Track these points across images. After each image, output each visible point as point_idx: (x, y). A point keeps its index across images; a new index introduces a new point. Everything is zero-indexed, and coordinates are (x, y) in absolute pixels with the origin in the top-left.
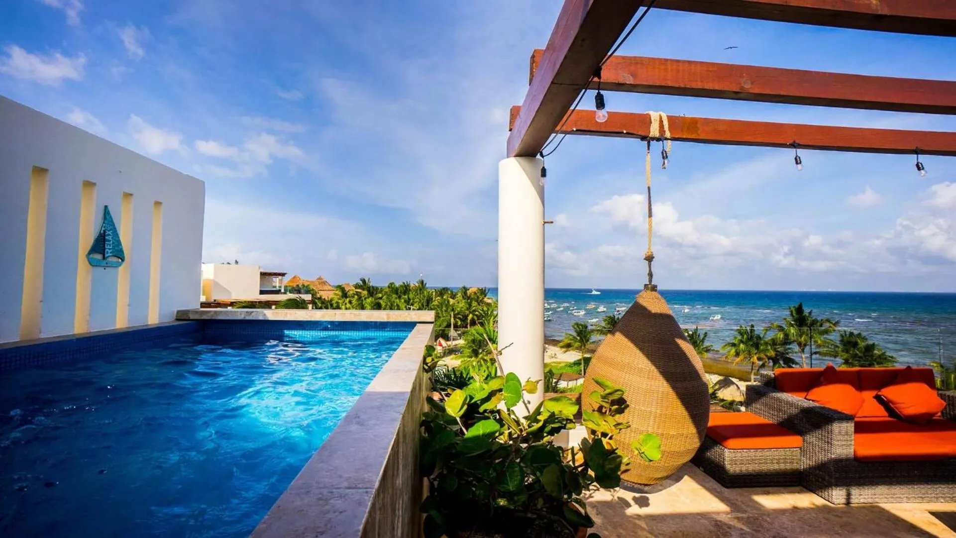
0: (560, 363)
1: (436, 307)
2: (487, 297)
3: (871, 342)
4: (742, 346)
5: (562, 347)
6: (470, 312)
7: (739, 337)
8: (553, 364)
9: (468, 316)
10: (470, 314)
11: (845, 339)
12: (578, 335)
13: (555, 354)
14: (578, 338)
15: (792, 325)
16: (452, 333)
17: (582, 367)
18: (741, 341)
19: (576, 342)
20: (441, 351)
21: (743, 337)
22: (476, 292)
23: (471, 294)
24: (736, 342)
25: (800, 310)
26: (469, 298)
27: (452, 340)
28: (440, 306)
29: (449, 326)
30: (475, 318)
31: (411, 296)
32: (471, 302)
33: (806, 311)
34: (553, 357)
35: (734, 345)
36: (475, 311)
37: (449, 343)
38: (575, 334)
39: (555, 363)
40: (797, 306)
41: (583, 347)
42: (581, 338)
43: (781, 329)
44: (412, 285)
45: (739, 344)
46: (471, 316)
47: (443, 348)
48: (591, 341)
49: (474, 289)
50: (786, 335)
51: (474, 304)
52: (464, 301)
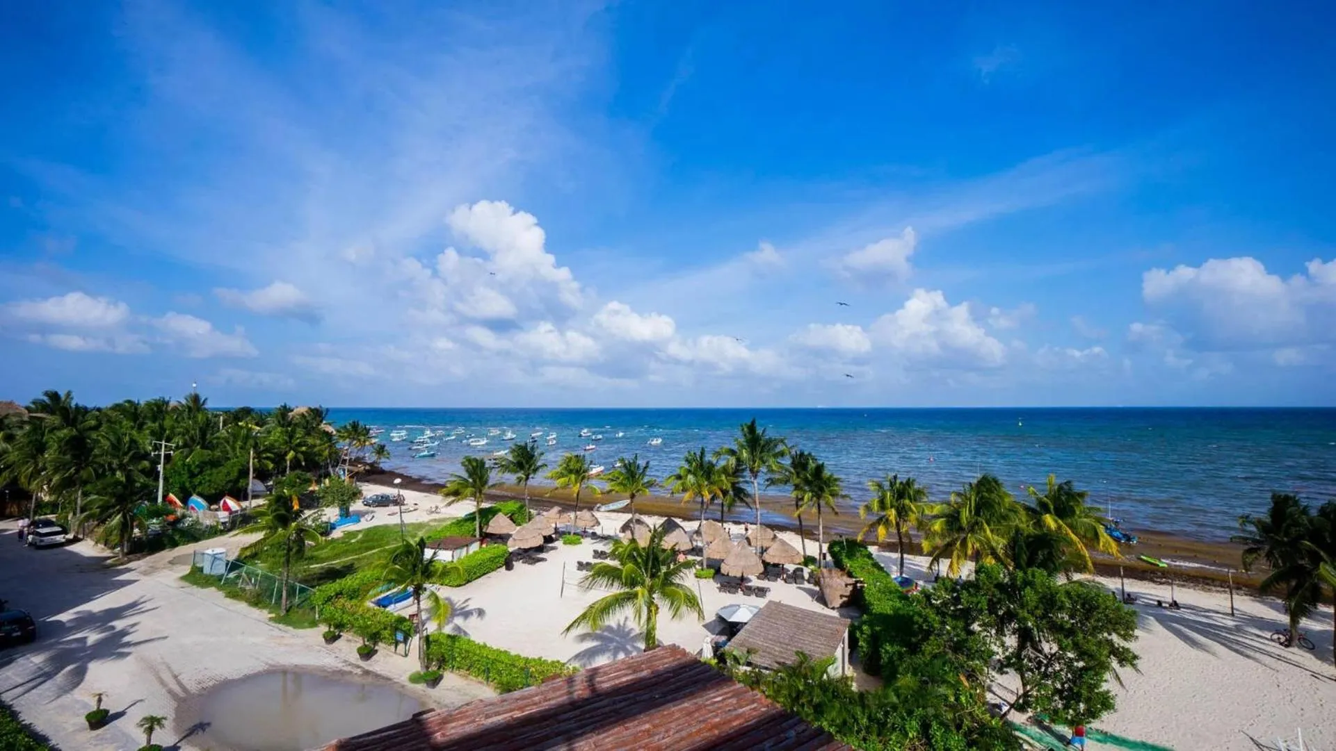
0: (444, 520)
1: (223, 441)
2: (324, 422)
3: (821, 462)
4: (690, 477)
5: (447, 495)
6: (291, 449)
7: (687, 466)
8: (432, 524)
9: (286, 454)
10: (290, 451)
11: (796, 461)
12: (470, 476)
13: (437, 507)
14: (471, 480)
15: (742, 446)
16: (253, 484)
17: (477, 523)
18: (689, 471)
19: (467, 487)
20: (227, 520)
21: (691, 465)
22: (306, 414)
23: (293, 417)
24: (682, 473)
25: (752, 429)
26: (290, 424)
27: (250, 497)
28: (231, 440)
29: (244, 473)
30: (301, 457)
31: (168, 423)
32: (294, 432)
33: (759, 431)
34: (432, 512)
35: (679, 477)
36: (300, 445)
37: (245, 504)
38: (465, 475)
39: (435, 520)
40: (749, 424)
41: (478, 494)
42: (475, 481)
43: (732, 452)
44: (173, 403)
45: (687, 475)
46: (291, 454)
47: (230, 514)
48: (490, 483)
49: (302, 409)
50: (739, 461)
51: (300, 433)
52: (279, 429)
